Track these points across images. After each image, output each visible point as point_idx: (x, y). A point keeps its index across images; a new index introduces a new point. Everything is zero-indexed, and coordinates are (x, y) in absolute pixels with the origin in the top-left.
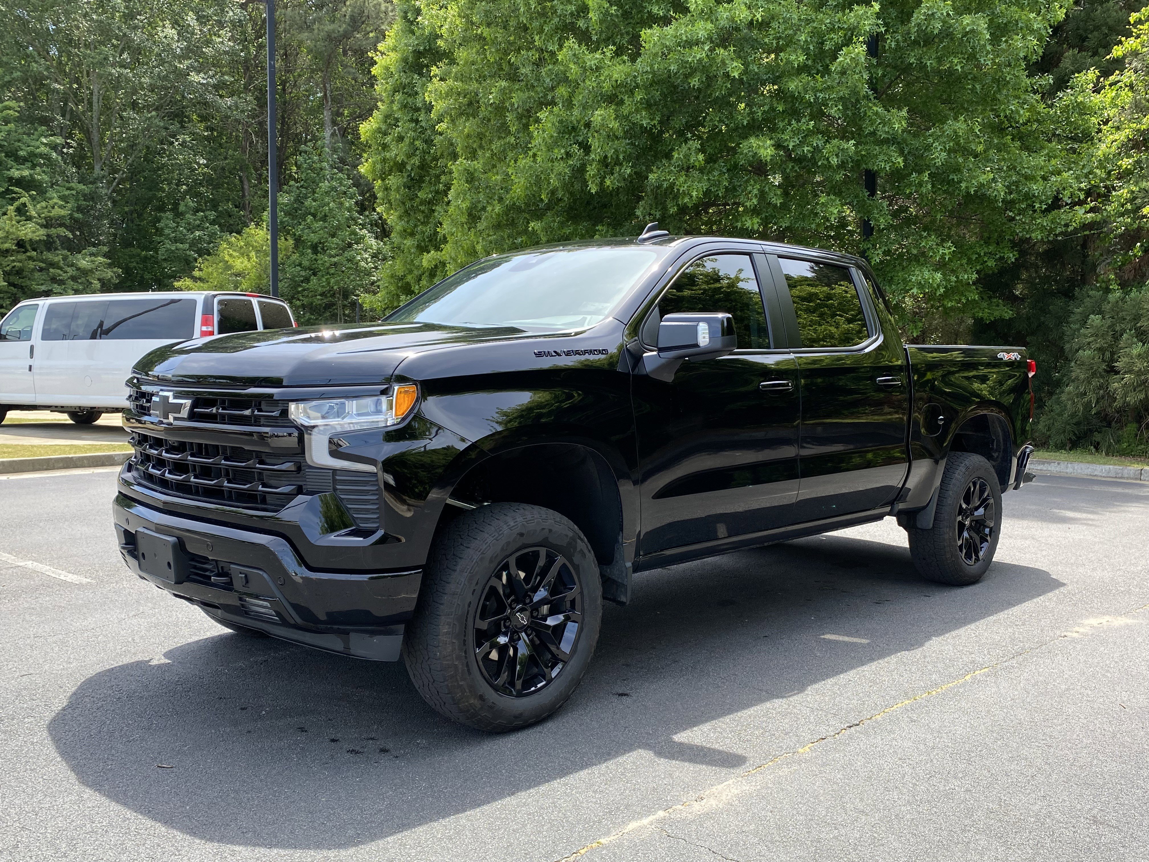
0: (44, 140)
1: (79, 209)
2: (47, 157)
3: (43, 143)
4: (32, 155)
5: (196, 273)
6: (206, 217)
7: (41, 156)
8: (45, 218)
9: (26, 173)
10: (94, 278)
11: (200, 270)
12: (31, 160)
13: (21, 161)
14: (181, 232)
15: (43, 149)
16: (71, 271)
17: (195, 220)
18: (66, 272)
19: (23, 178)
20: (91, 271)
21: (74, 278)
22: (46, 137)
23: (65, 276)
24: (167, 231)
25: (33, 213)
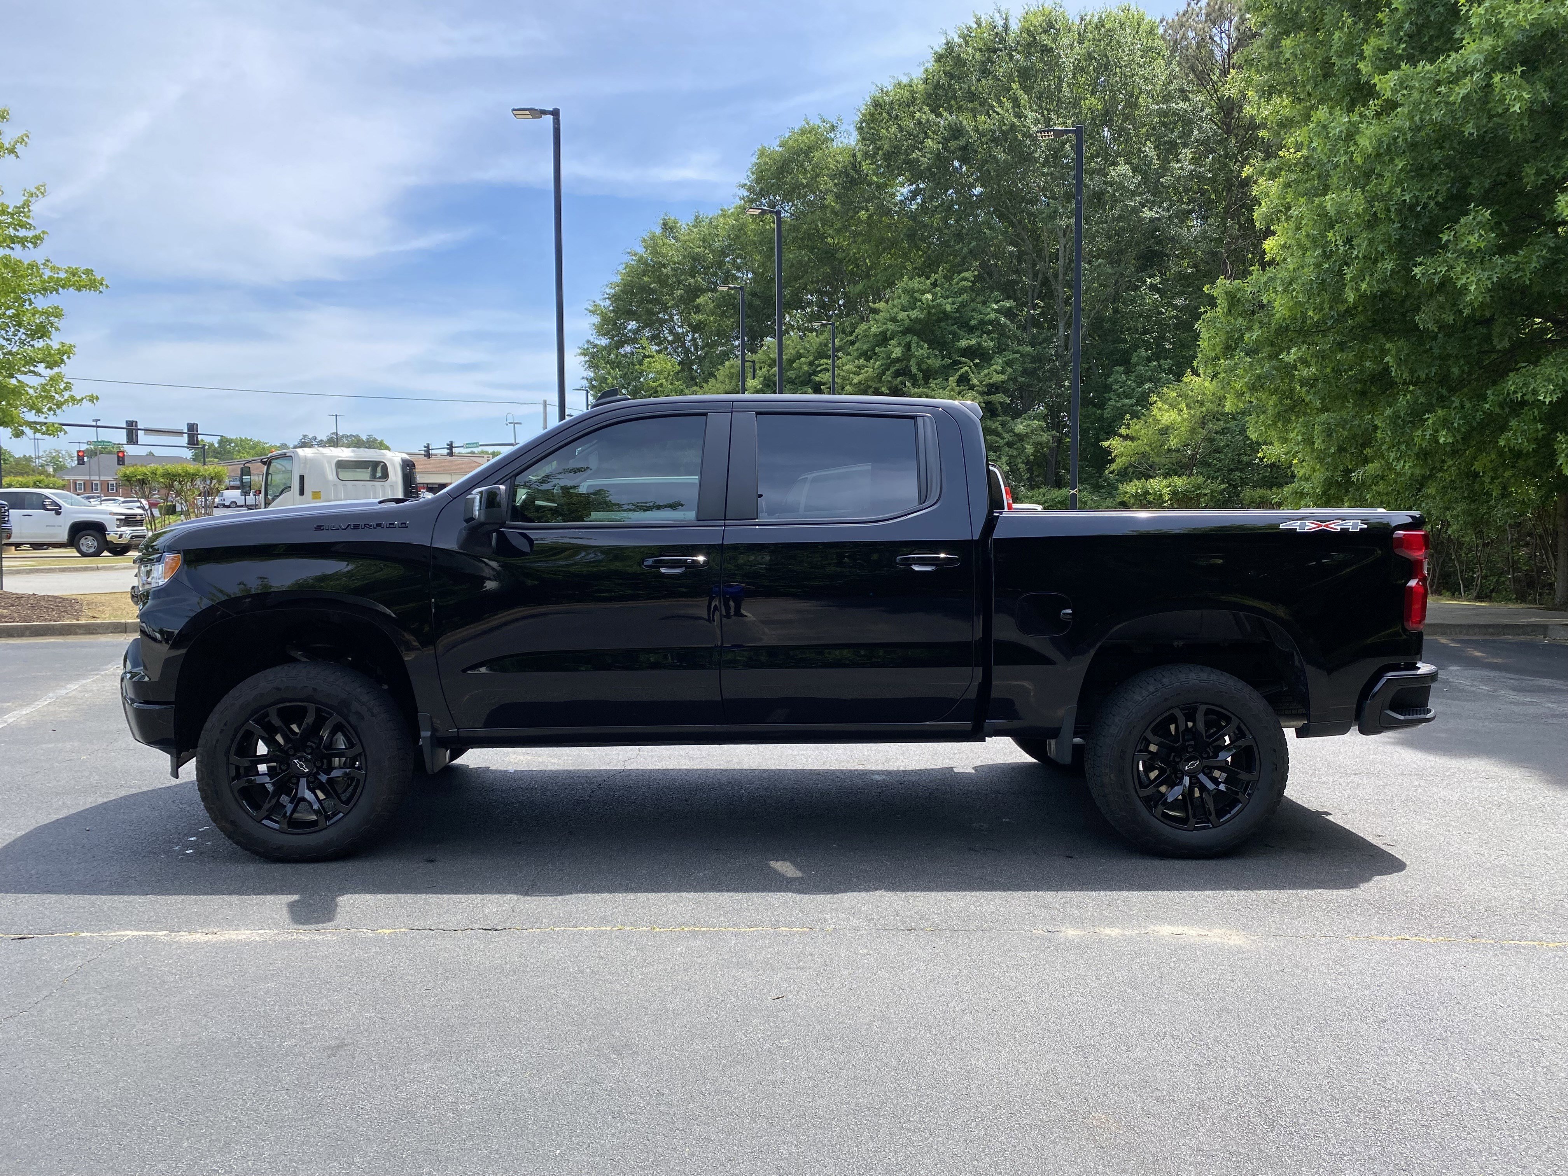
0: (995, 307)
1: (1025, 372)
2: (995, 323)
3: (993, 309)
4: (982, 323)
5: (1123, 431)
6: (1160, 366)
7: (991, 322)
8: (986, 386)
9: (973, 342)
10: (1028, 443)
11: (1128, 426)
12: (981, 328)
13: (971, 330)
14: (1130, 386)
15: (993, 316)
16: (1008, 437)
17: (1146, 371)
18: (1003, 438)
19: (969, 347)
20: (1027, 435)
21: (1009, 444)
22: (997, 302)
23: (1001, 442)
24: (1115, 387)
25: (975, 382)
